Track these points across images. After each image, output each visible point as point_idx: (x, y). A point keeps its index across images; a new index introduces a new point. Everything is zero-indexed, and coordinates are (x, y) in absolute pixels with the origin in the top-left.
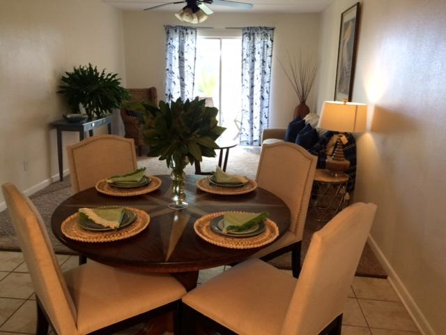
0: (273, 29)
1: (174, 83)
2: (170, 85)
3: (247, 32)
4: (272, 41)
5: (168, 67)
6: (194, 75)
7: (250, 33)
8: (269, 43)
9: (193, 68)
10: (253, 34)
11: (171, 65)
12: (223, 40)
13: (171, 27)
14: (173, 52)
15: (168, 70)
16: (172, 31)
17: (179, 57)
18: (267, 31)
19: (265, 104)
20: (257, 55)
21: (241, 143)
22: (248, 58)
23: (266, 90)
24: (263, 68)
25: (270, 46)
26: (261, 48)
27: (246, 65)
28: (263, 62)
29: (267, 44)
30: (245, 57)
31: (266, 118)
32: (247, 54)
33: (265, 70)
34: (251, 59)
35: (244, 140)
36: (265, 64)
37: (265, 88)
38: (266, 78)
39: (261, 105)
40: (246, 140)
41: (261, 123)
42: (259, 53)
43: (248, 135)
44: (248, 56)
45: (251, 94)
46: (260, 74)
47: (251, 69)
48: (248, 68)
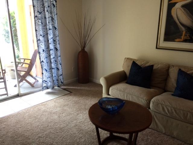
4: (56, 2)
19: (59, 54)
20: (47, 13)
21: (43, 89)
22: (40, 15)
23: (58, 42)
24: (54, 24)
25: (55, 6)
26: (49, 7)
27: (38, 22)
28: (53, 19)
29: (53, 4)
30: (37, 14)
31: (61, 64)
32: (38, 12)
33: (55, 26)
34: (43, 16)
35: (44, 86)
36: (54, 21)
37: (57, 41)
38: (57, 33)
39: (55, 55)
40: (45, 85)
41: (58, 69)
42: (47, 11)
43: (46, 81)
44: (40, 13)
45: (48, 47)
46: (49, 29)
47: (45, 25)
48: (41, 24)
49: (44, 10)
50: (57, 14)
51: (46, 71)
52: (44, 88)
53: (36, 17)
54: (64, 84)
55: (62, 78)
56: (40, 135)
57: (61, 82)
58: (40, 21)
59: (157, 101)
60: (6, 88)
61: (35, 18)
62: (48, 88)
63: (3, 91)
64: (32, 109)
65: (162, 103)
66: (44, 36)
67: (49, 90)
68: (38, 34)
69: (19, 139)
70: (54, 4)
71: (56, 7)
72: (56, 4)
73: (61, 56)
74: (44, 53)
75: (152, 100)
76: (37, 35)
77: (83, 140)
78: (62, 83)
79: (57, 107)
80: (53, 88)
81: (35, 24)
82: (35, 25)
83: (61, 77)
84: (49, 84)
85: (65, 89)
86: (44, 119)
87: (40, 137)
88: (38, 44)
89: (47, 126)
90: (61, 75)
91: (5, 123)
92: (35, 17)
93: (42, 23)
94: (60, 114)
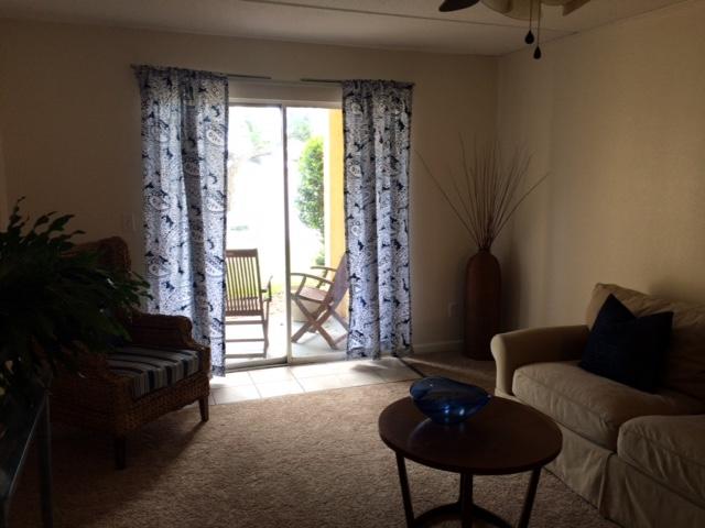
0: (410, 87)
1: (169, 220)
2: (157, 227)
3: (355, 91)
4: (409, 114)
5: (150, 178)
6: (225, 197)
7: (360, 95)
8: (404, 118)
9: (221, 181)
10: (369, 97)
11: (158, 173)
12: (289, 110)
13: (155, 72)
14: (163, 139)
15: (151, 186)
16: (157, 83)
17: (183, 152)
18: (398, 91)
19: (404, 258)
20: (378, 147)
21: (350, 355)
22: (359, 153)
23: (403, 226)
24: (395, 175)
25: (406, 126)
26: (386, 129)
27: (354, 169)
28: (394, 161)
29: (399, 121)
30: (351, 149)
31: (407, 290)
32: (355, 144)
33: (400, 181)
34: (367, 154)
35: (354, 346)
36: (398, 167)
37: (401, 221)
38: (403, 198)
39: (393, 261)
40: (358, 345)
41: (397, 303)
42: (381, 141)
43: (361, 335)
44: (360, 148)
45: (372, 237)
46: (384, 189)
47: (370, 179)
48: (359, 175)
49: (372, 140)
50: (408, 148)
51: (365, 304)
52: (355, 354)
53: (350, 156)
54: (412, 351)
55: (408, 330)
56: (289, 457)
57: (404, 341)
58: (358, 168)
59: (636, 427)
60: (266, 340)
61: (345, 161)
62: (364, 355)
63: (258, 348)
64: (300, 399)
65: (651, 435)
66: (364, 208)
67: (368, 362)
68: (349, 201)
69: (241, 454)
70: (402, 120)
71: (409, 128)
72: (410, 122)
73: (411, 265)
74: (363, 254)
75: (626, 424)
76: (346, 203)
77: (384, 495)
78: (407, 345)
79: (363, 406)
80: (378, 355)
81: (345, 175)
82: (345, 179)
83: (405, 328)
84: (369, 343)
85: (412, 367)
86: (317, 426)
87: (285, 461)
88: (347, 228)
89: (314, 441)
90: (406, 322)
91: (228, 416)
92: (347, 157)
93: (363, 173)
94: (363, 422)
